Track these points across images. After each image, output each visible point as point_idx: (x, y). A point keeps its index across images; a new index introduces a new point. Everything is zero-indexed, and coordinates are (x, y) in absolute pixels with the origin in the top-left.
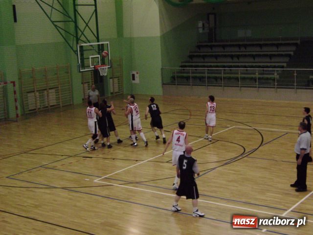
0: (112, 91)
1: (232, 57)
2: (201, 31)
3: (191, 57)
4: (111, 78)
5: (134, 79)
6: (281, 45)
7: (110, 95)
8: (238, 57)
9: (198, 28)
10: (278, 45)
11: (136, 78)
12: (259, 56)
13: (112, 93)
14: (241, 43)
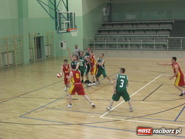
0: (47, 54)
1: (129, 31)
2: (105, 14)
3: (100, 31)
4: (46, 46)
5: (62, 46)
6: (161, 23)
7: (45, 58)
8: (134, 31)
9: (103, 12)
10: (159, 24)
11: (63, 45)
12: (148, 30)
13: (47, 56)
14: (134, 22)
